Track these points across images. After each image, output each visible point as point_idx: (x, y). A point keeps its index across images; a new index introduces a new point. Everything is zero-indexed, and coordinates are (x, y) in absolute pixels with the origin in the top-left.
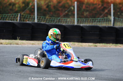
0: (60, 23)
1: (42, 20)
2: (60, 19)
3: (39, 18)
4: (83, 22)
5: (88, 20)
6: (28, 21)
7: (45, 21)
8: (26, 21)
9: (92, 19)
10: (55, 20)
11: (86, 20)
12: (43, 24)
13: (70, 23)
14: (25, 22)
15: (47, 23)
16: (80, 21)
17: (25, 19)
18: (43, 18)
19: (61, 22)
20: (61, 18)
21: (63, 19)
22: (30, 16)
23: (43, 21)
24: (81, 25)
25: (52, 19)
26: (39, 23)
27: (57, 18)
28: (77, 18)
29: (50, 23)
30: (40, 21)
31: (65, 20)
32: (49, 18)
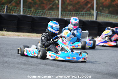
0: (45, 15)
1: (28, 12)
2: (45, 12)
3: (25, 10)
4: (68, 15)
5: (73, 13)
6: (14, 13)
7: (31, 14)
8: (13, 13)
9: (76, 12)
10: (41, 13)
11: (70, 13)
12: (29, 16)
13: (55, 16)
14: (11, 14)
15: (32, 16)
16: (65, 14)
17: (11, 11)
18: (29, 10)
19: (47, 15)
20: (47, 11)
21: (49, 11)
22: (17, 9)
23: (29, 14)
24: (65, 18)
25: (38, 11)
26: (24, 15)
27: (43, 11)
28: (62, 11)
29: (36, 15)
30: (26, 13)
31: (51, 13)
32: (35, 10)
